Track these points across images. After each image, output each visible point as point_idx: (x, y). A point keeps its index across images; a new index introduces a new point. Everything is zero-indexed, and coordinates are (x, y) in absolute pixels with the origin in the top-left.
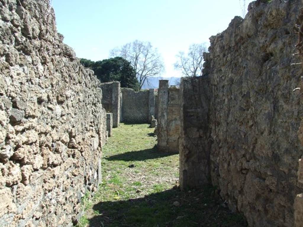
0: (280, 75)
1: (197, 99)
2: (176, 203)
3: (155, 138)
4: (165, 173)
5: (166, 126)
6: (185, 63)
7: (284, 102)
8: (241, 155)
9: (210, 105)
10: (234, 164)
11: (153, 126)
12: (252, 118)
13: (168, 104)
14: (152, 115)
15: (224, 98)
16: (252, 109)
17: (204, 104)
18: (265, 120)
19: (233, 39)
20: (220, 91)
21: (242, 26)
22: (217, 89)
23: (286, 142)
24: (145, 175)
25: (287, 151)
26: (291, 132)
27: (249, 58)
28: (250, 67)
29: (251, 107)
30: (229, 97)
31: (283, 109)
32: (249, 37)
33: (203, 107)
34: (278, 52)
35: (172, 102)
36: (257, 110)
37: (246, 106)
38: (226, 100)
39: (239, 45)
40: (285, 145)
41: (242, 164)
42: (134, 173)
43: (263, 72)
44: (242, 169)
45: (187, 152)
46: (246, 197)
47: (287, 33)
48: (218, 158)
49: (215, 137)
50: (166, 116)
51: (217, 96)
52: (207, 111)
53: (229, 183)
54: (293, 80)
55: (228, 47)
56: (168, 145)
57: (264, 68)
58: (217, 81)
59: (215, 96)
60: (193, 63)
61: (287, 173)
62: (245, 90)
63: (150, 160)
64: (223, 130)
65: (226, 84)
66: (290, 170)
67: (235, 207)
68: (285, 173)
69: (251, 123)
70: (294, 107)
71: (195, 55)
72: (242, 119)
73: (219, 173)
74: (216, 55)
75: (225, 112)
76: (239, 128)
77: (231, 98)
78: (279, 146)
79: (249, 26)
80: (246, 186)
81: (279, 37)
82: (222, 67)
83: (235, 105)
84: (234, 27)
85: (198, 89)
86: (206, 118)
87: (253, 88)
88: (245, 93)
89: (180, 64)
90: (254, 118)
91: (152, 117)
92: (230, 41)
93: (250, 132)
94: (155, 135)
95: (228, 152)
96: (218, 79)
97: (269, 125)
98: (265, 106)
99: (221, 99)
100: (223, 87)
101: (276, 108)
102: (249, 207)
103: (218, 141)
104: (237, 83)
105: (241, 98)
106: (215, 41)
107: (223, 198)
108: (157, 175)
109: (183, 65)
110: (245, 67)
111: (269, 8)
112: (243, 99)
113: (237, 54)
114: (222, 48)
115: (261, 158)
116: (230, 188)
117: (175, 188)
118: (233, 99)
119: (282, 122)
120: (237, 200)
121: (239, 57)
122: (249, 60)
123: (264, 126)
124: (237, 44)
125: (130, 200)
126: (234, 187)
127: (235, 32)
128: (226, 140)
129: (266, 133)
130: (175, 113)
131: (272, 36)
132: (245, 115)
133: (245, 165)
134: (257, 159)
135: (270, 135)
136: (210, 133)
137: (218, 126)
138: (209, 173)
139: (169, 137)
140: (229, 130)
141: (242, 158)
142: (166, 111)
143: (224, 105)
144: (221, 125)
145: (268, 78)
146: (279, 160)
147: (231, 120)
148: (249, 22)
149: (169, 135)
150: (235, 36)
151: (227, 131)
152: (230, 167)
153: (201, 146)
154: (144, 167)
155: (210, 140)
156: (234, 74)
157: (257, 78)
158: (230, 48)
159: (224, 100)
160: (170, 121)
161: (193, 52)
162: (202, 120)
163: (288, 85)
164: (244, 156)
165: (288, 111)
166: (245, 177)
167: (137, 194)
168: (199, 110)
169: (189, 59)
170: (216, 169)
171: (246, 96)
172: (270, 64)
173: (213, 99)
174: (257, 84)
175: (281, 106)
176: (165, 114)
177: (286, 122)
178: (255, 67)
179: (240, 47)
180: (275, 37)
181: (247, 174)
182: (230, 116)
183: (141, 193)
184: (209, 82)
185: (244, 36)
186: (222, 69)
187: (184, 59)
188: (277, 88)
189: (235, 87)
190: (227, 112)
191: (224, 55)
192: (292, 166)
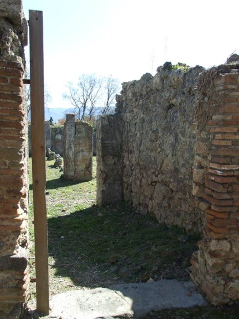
0: (179, 119)
1: (112, 132)
2: (100, 214)
3: (58, 169)
4: (80, 197)
5: (73, 156)
6: (74, 94)
7: (182, 136)
8: (151, 173)
9: (122, 137)
10: (146, 180)
11: (51, 158)
12: (160, 146)
13: (75, 137)
14: (49, 148)
15: (136, 133)
16: (160, 140)
17: (118, 137)
18: (170, 147)
19: (144, 89)
20: (132, 127)
21: (152, 82)
22: (129, 125)
23: (182, 159)
24: (62, 199)
25: (183, 165)
26: (185, 154)
27: (158, 105)
28: (158, 111)
29: (159, 139)
30: (141, 132)
31: (181, 140)
32: (158, 90)
33: (117, 140)
34: (178, 104)
35: (78, 135)
36: (164, 141)
37: (155, 139)
38: (138, 134)
39: (149, 94)
40: (182, 162)
41: (152, 179)
42: (52, 199)
43: (168, 116)
44: (152, 182)
45: (105, 176)
46: (155, 201)
47: (184, 94)
48: (131, 178)
49: (128, 162)
50: (73, 148)
51: (129, 131)
52: (120, 142)
53: (141, 194)
54: (187, 123)
55: (140, 94)
56: (75, 175)
57: (169, 114)
58: (130, 119)
59: (128, 130)
60: (83, 94)
61: (183, 178)
62: (154, 127)
63: (61, 188)
64: (135, 157)
65: (138, 122)
66: (184, 176)
67: (146, 210)
68: (181, 178)
69: (159, 150)
70: (187, 139)
71: (85, 86)
72: (152, 148)
73: (132, 190)
74: (129, 98)
75: (137, 143)
76: (149, 154)
77: (143, 133)
78: (178, 163)
79: (158, 83)
80: (155, 193)
81: (178, 95)
82: (134, 109)
83: (146, 137)
84: (146, 80)
85: (113, 125)
86: (119, 148)
87: (160, 126)
88: (155, 130)
89: (69, 95)
90: (161, 146)
91: (48, 150)
92: (142, 90)
93: (158, 156)
94: (57, 167)
95: (140, 172)
96: (131, 118)
97: (172, 151)
98: (169, 138)
99: (134, 133)
100: (135, 124)
101: (176, 140)
102: (157, 207)
103: (131, 165)
104: (148, 122)
105: (151, 133)
106: (128, 88)
107: (135, 208)
108: (73, 198)
109: (72, 96)
110: (154, 112)
111: (172, 76)
112: (153, 134)
113: (148, 101)
114: (134, 94)
115: (166, 173)
116: (142, 198)
117: (94, 206)
118: (145, 133)
119: (180, 148)
120: (148, 205)
121: (149, 103)
122: (158, 107)
123: (169, 151)
124: (147, 93)
125: (59, 217)
126: (145, 197)
127: (146, 85)
128: (138, 164)
129: (170, 156)
130: (82, 145)
131: (174, 93)
132: (154, 145)
133: (155, 179)
134: (164, 173)
135: (172, 156)
136: (123, 160)
137: (131, 154)
138: (122, 191)
139: (76, 167)
140: (141, 156)
141: (152, 174)
142: (73, 144)
143: (136, 137)
144: (133, 153)
145: (171, 120)
146: (179, 171)
147: (143, 149)
148: (157, 80)
149: (77, 165)
150: (146, 88)
151: (139, 157)
152: (142, 183)
153: (116, 170)
154: (59, 194)
155: (122, 166)
156: (146, 115)
157: (164, 120)
158: (141, 95)
159: (137, 134)
160: (77, 153)
161: (83, 83)
162: (117, 150)
163: (184, 126)
164: (154, 173)
165: (184, 142)
166: (155, 188)
167: (63, 213)
168: (114, 142)
169: (78, 90)
170: (129, 187)
171: (156, 132)
172: (172, 112)
173: (126, 133)
174: (163, 123)
175: (180, 138)
176: (72, 146)
177: (182, 148)
178: (162, 112)
179: (150, 96)
180: (176, 95)
181: (156, 185)
182: (142, 146)
183: (66, 212)
184: (121, 119)
185: (153, 89)
186: (134, 110)
187: (73, 90)
188: (177, 127)
189: (146, 125)
190: (139, 143)
191: (136, 100)
192: (186, 173)
